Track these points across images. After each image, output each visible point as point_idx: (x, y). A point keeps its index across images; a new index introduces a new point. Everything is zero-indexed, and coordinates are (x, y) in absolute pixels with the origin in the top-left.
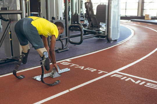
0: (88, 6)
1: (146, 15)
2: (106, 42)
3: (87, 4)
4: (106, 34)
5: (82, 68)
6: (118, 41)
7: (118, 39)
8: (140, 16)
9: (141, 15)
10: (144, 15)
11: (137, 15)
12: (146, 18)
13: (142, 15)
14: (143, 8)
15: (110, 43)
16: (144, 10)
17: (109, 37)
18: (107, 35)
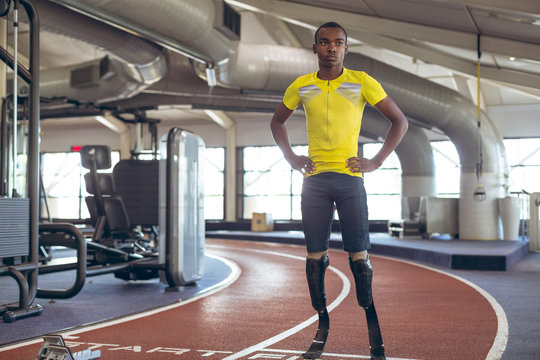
0: (93, 158)
1: (254, 214)
2: (163, 291)
3: (92, 152)
4: (162, 261)
5: (137, 349)
6: (199, 286)
7: (199, 277)
8: (231, 218)
9: (237, 218)
10: (248, 215)
11: (221, 217)
12: (255, 226)
13: (240, 216)
14: (240, 192)
15: (177, 290)
16: (246, 199)
17: (174, 271)
18: (168, 261)
